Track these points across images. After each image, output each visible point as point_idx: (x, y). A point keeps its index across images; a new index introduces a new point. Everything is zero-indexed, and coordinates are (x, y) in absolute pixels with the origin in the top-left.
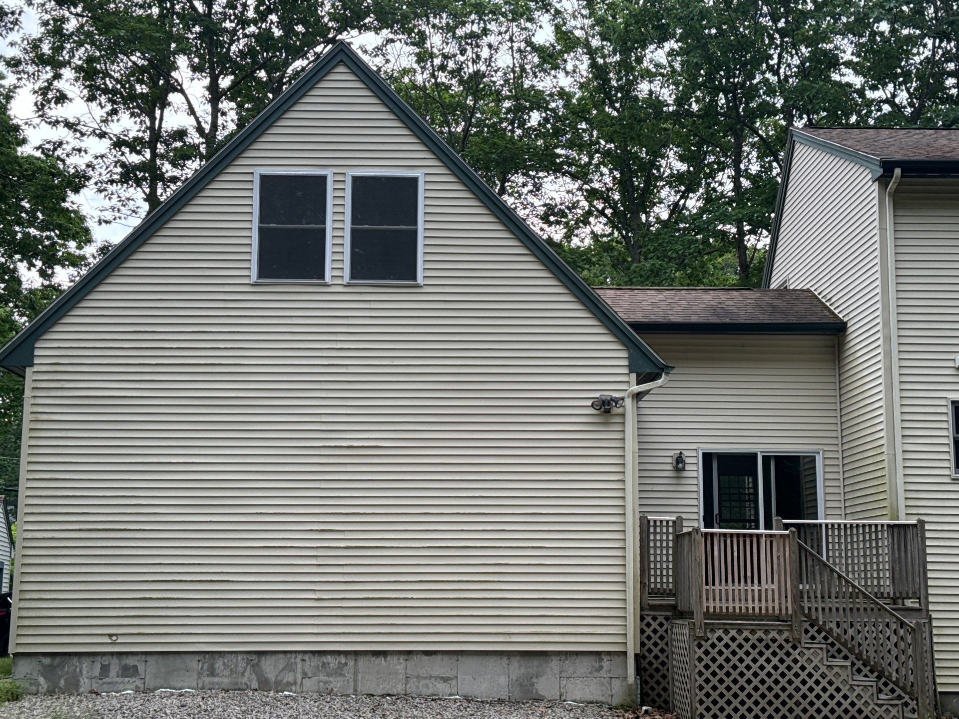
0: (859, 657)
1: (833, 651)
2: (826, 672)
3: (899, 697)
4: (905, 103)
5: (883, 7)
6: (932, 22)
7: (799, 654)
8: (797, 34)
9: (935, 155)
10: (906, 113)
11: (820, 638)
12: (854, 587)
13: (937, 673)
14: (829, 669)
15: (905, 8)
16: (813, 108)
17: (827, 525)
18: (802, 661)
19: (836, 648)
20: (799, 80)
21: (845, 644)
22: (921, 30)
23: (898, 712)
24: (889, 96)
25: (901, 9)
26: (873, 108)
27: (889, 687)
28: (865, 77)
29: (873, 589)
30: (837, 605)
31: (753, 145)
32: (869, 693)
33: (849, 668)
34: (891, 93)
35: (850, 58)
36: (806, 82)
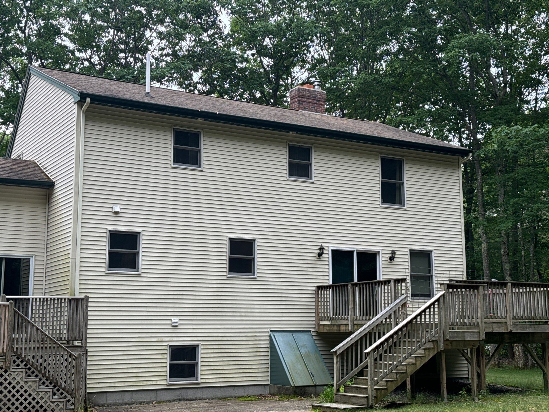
0: (44, 375)
1: (29, 372)
2: (24, 385)
3: (65, 397)
4: (97, 63)
5: (87, 6)
6: (113, 20)
7: (8, 375)
8: (37, 12)
9: (109, 94)
10: (97, 69)
11: (22, 365)
12: (45, 335)
13: (88, 382)
14: (26, 383)
15: (99, 9)
16: (44, 56)
17: (33, 299)
18: (10, 379)
19: (31, 371)
20: (37, 39)
21: (36, 368)
22: (107, 24)
23: (63, 405)
24: (88, 57)
25: (97, 10)
26: (79, 62)
27: (60, 392)
28: (75, 44)
29: (56, 336)
30: (34, 346)
31: (7, 72)
32: (48, 396)
33: (38, 382)
34: (89, 55)
35: (68, 31)
36: (40, 40)
